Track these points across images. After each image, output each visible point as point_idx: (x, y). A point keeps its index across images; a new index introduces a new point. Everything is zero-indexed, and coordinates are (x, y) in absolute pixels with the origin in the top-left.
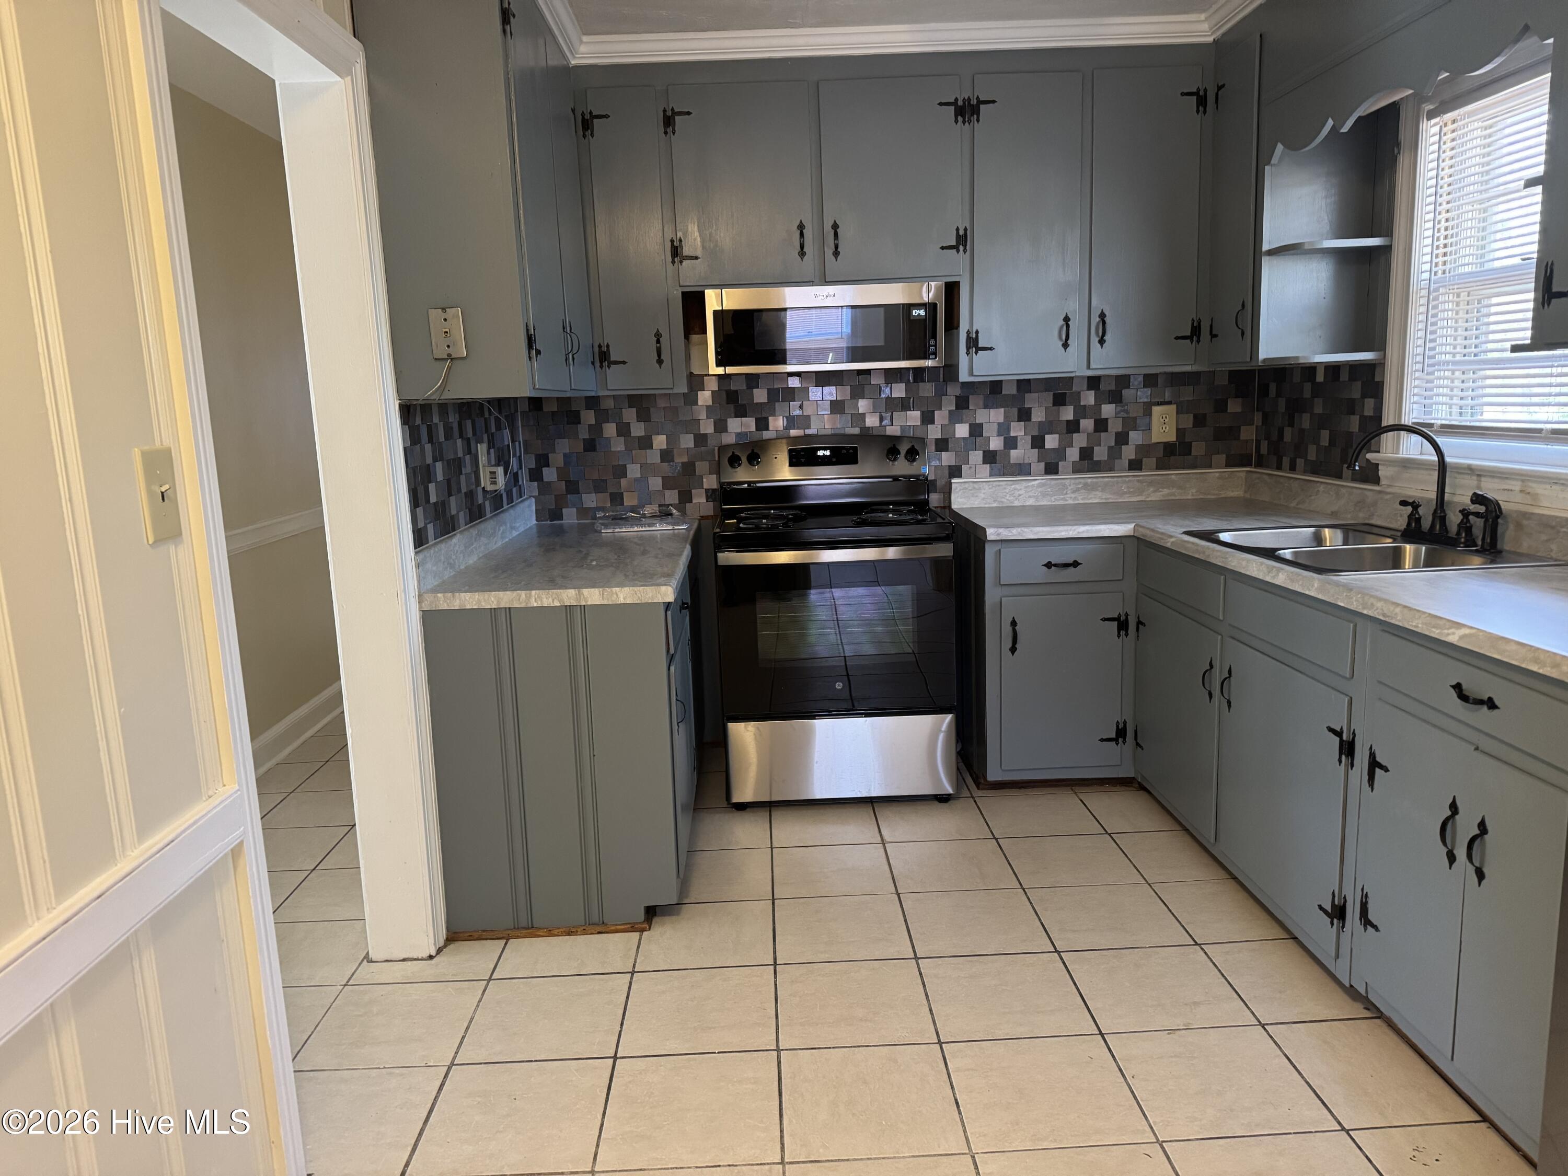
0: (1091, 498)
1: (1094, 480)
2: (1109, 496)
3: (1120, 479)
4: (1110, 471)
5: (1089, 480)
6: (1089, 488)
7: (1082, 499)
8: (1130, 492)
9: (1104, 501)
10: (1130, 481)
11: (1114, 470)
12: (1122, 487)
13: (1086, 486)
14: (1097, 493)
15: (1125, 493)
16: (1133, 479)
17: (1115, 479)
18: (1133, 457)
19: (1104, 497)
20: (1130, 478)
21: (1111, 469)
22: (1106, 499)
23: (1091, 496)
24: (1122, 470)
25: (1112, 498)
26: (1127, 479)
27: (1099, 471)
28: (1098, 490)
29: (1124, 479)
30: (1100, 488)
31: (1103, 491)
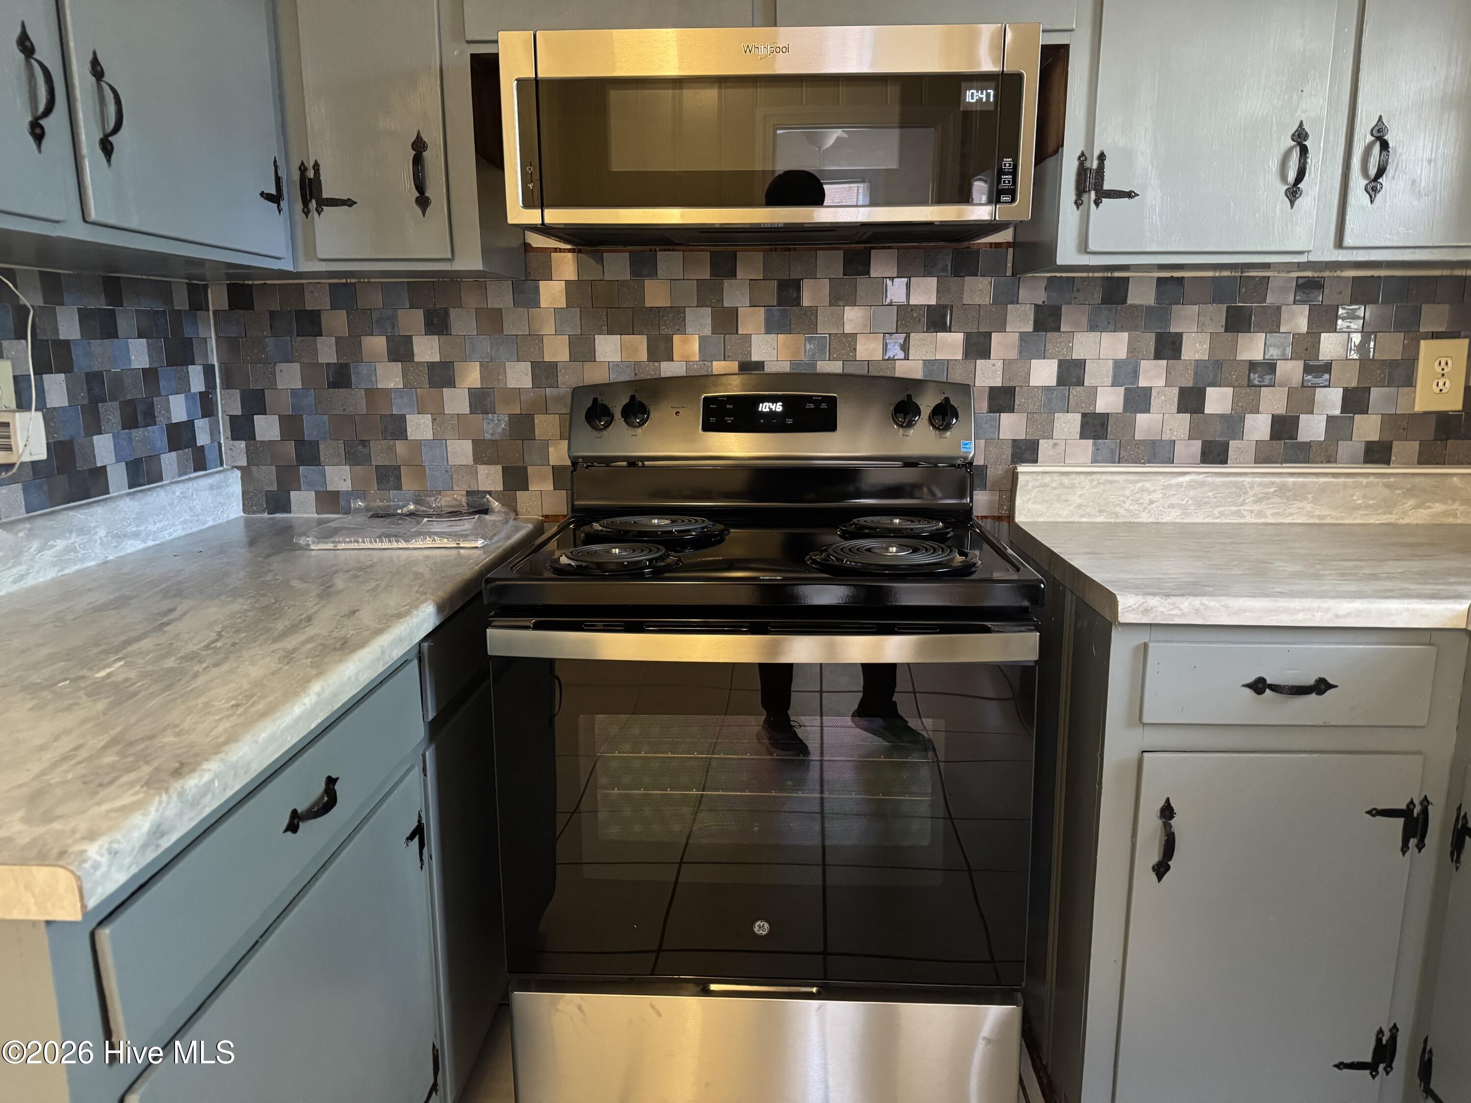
0: (1291, 514)
1: (1301, 480)
2: (1326, 513)
3: (1350, 480)
4: (1329, 462)
5: (1291, 480)
6: (1288, 494)
7: (1273, 515)
8: (1368, 506)
9: (1317, 521)
10: (1368, 485)
11: (1336, 462)
12: (1353, 495)
13: (1282, 489)
14: (1304, 504)
15: (1358, 508)
16: (1376, 480)
17: (1341, 480)
18: (1375, 437)
19: (1317, 513)
20: (1371, 479)
21: (1331, 459)
22: (1319, 517)
23: (1291, 511)
24: (1352, 461)
25: (1331, 516)
26: (1364, 481)
27: (1307, 461)
28: (1306, 498)
29: (1360, 479)
30: (1309, 496)
31: (1315, 501)
